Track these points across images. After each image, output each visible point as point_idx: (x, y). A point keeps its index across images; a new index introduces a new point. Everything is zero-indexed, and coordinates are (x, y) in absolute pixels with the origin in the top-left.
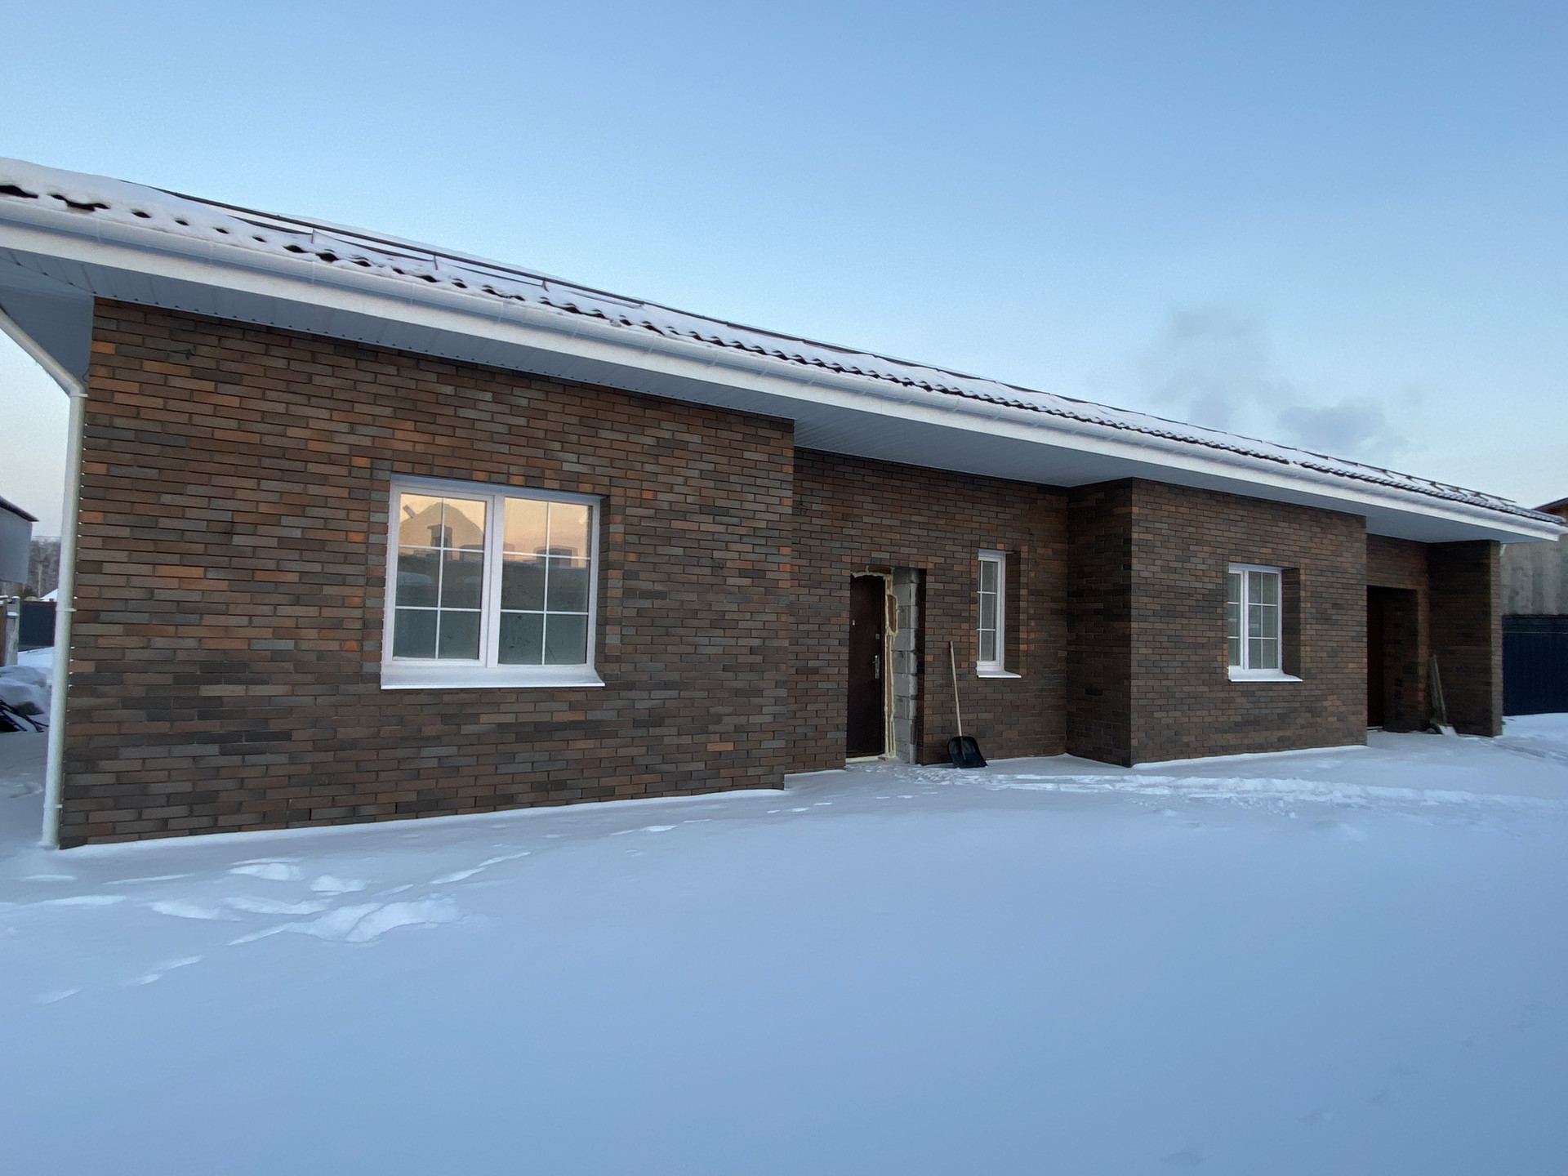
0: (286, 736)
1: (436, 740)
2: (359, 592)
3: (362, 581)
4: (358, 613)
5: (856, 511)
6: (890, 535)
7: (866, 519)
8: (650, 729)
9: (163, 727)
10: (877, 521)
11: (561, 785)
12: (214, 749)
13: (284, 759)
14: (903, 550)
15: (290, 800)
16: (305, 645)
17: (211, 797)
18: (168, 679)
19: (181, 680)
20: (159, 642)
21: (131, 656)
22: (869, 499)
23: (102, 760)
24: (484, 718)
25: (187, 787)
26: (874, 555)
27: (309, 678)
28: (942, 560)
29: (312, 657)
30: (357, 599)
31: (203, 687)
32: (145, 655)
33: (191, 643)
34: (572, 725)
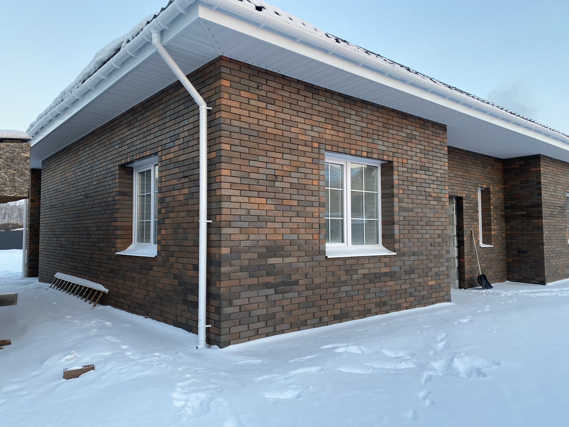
0: (296, 283)
1: (345, 283)
2: (317, 209)
3: (317, 204)
4: (317, 220)
8: (410, 275)
9: (254, 281)
11: (385, 304)
12: (272, 291)
13: (296, 294)
15: (300, 316)
16: (301, 237)
17: (273, 316)
18: (255, 256)
19: (260, 256)
20: (252, 237)
21: (243, 244)
23: (234, 299)
24: (360, 272)
25: (264, 312)
27: (303, 253)
29: (303, 243)
30: (317, 213)
31: (268, 259)
32: (247, 243)
33: (263, 237)
34: (386, 274)
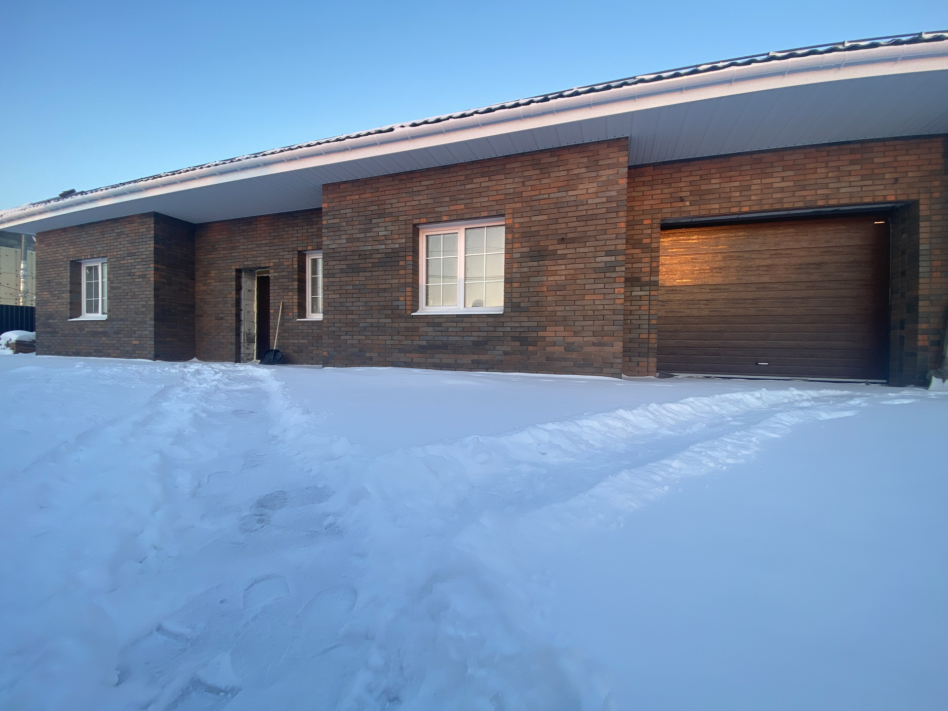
0: (58, 333)
5: (237, 244)
6: (252, 253)
7: (241, 247)
10: (246, 247)
14: (258, 259)
22: (242, 237)
26: (245, 263)
28: (277, 261)
34: (101, 333)
